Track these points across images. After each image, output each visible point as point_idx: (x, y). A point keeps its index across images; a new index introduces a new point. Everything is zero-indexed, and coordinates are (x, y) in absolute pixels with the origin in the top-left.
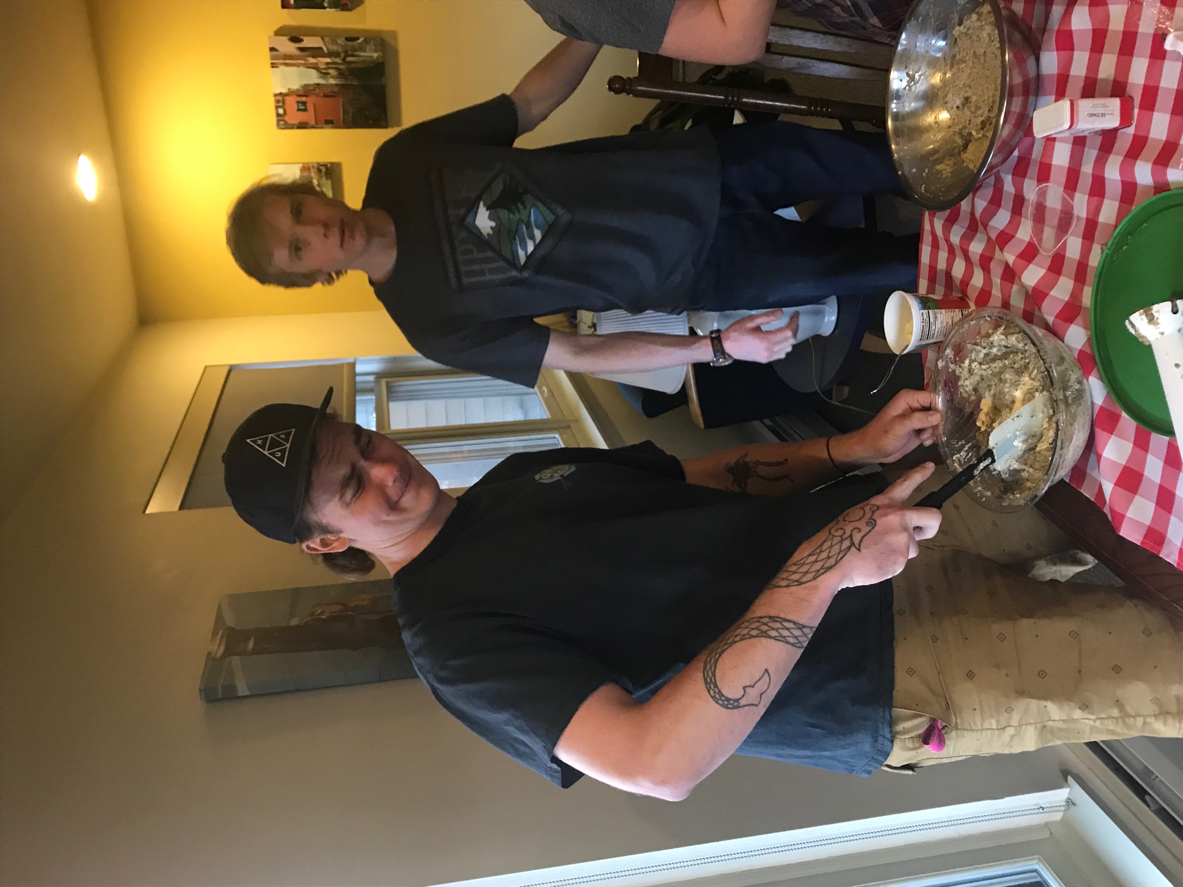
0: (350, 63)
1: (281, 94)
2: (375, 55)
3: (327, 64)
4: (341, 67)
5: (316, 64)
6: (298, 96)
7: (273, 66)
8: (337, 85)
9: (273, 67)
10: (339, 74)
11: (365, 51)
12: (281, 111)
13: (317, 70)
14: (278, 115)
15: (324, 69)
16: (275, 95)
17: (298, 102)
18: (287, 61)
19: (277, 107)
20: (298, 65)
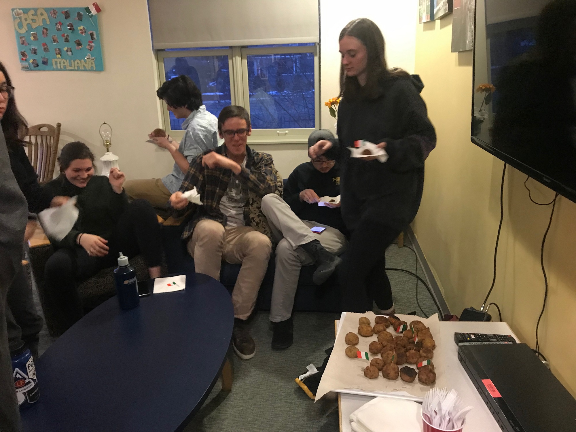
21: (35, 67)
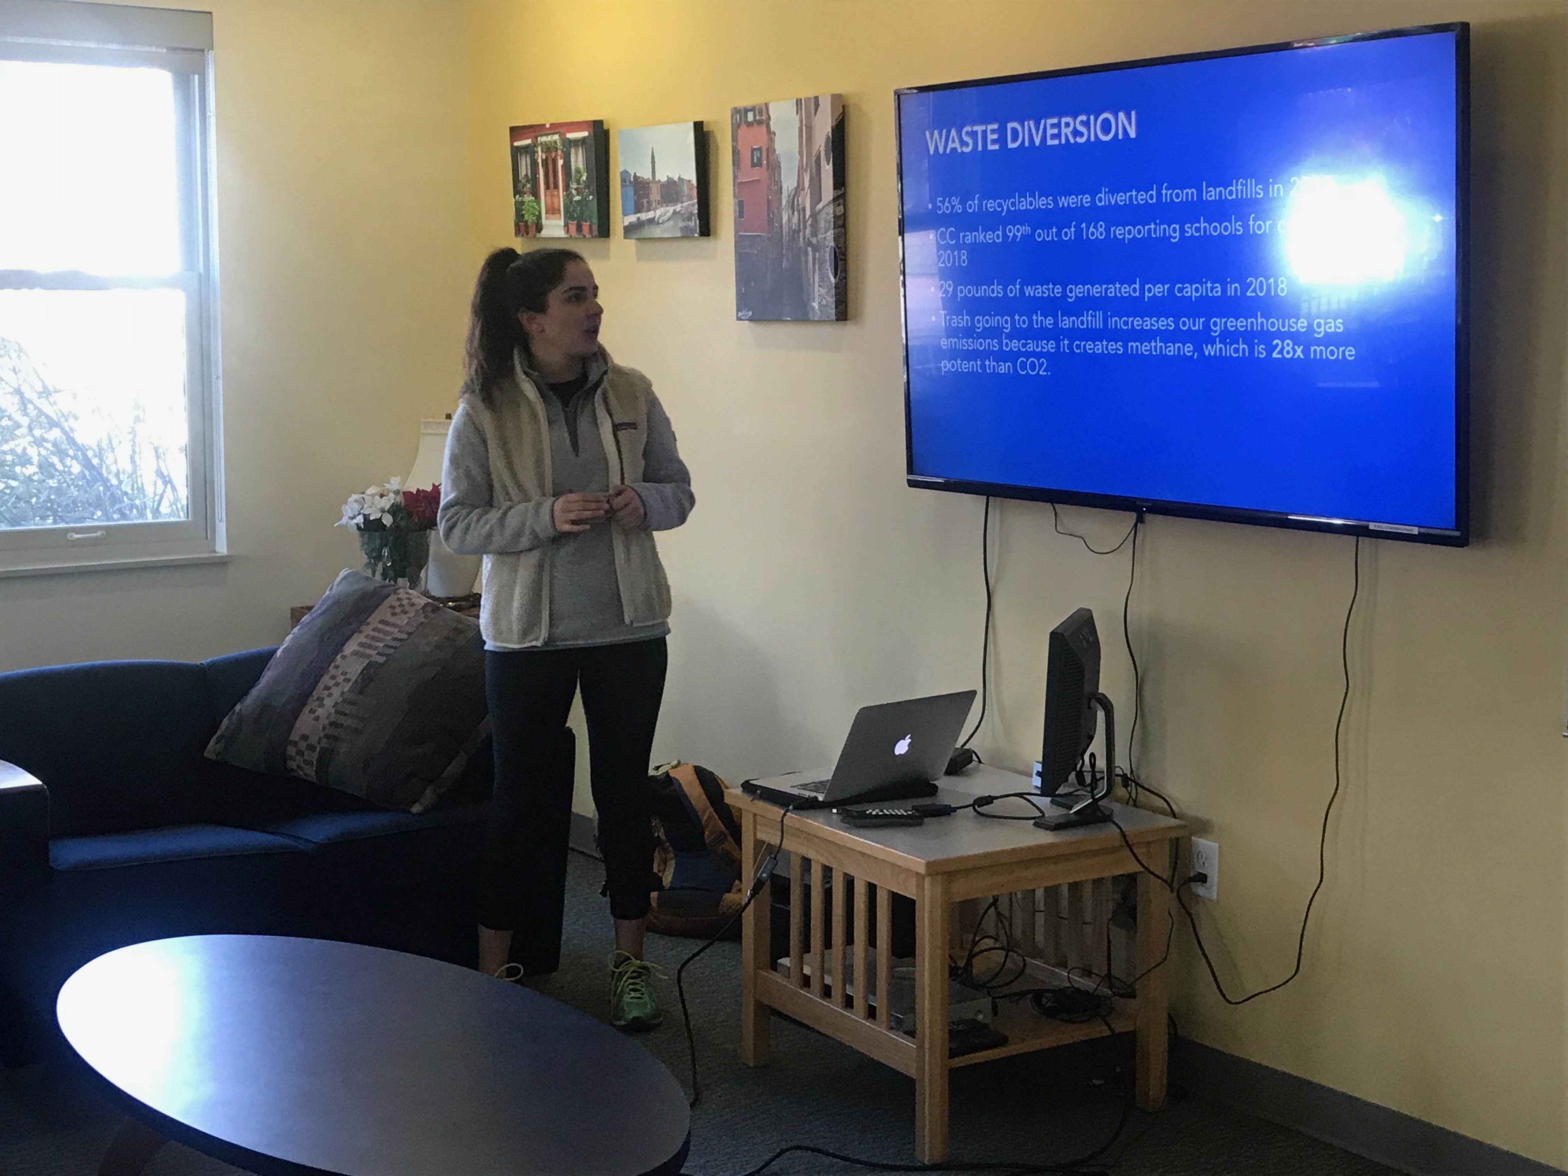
0: (806, 254)
1: (769, 118)
2: (815, 305)
3: (804, 209)
4: (801, 234)
5: (803, 189)
6: (768, 149)
7: (799, 102)
8: (781, 227)
9: (797, 101)
10: (794, 231)
11: (820, 286)
12: (750, 117)
13: (796, 188)
14: (746, 110)
15: (798, 204)
16: (767, 105)
17: (760, 149)
18: (804, 127)
19: (753, 109)
20: (801, 153)
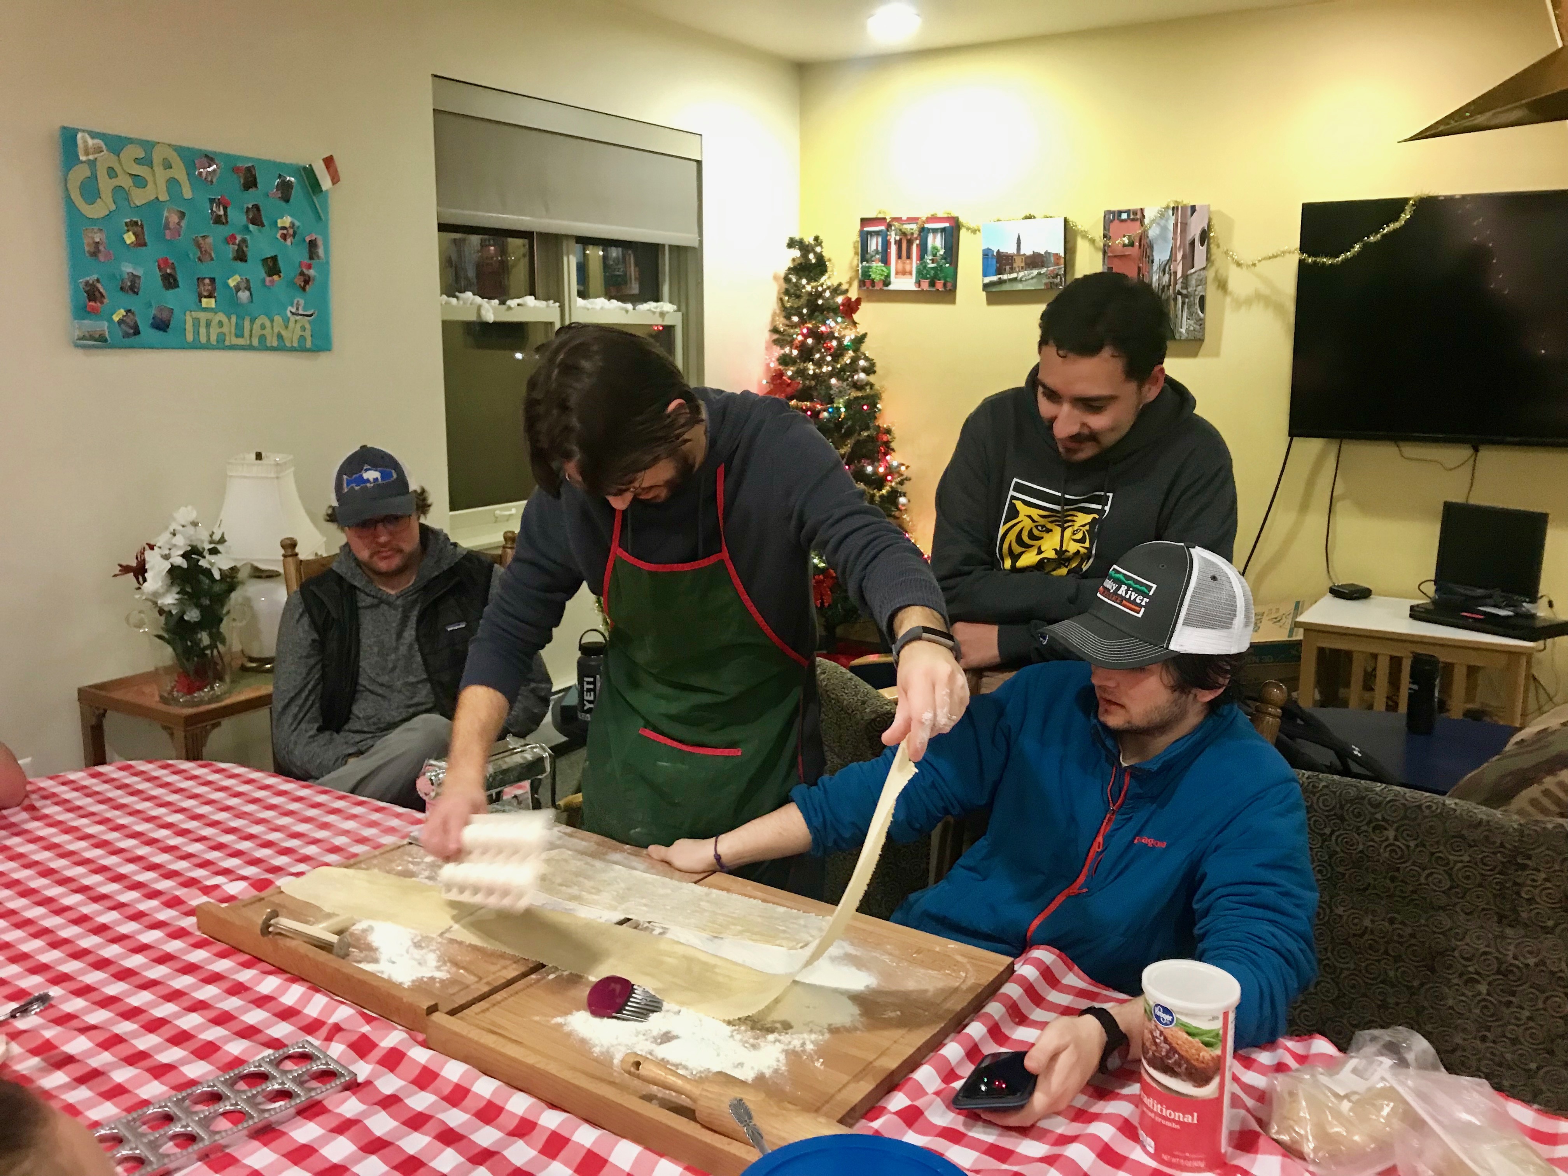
0: (1175, 299)
1: (1143, 217)
2: (1183, 330)
3: (1175, 273)
5: (1176, 260)
6: (1141, 238)
7: (1175, 209)
10: (1164, 287)
11: (1188, 318)
12: (1124, 216)
13: (1168, 261)
14: (1120, 213)
15: (1170, 269)
16: (1142, 210)
17: (1134, 237)
18: (1179, 226)
19: (1128, 212)
20: (1175, 239)
21: (126, 335)
